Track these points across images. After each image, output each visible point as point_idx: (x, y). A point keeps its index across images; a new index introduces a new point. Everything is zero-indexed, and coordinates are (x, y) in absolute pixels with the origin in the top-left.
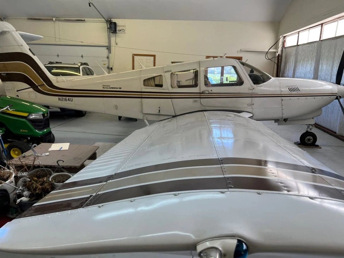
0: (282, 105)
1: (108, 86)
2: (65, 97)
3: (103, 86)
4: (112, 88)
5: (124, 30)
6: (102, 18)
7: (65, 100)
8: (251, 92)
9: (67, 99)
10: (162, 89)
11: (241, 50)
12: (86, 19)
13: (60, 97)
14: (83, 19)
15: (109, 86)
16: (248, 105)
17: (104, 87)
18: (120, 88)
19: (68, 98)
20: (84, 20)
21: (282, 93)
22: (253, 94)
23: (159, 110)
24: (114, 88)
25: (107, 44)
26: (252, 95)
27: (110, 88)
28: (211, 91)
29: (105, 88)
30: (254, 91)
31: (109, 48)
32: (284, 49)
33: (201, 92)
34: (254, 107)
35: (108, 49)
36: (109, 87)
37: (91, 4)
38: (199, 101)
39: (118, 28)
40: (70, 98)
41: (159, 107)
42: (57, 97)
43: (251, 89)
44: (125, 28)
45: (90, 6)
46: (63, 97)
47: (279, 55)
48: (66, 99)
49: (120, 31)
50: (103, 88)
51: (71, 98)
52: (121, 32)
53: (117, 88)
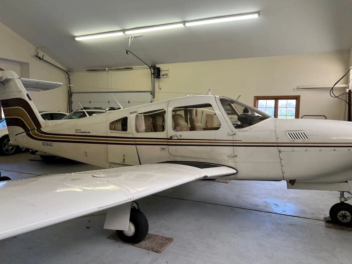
0: (281, 159)
1: (79, 130)
3: (76, 130)
4: (83, 132)
5: (167, 75)
6: (145, 64)
8: (231, 138)
9: (49, 144)
10: (127, 134)
11: (298, 87)
12: (133, 67)
13: (43, 142)
14: (131, 67)
16: (229, 157)
17: (77, 131)
18: (89, 133)
20: (131, 68)
21: (279, 141)
22: (234, 141)
23: (124, 159)
25: (151, 90)
26: (233, 143)
27: (81, 132)
28: (181, 136)
30: (236, 138)
31: (153, 93)
33: (169, 137)
34: (237, 159)
35: (151, 94)
36: (80, 131)
37: (128, 52)
38: (167, 148)
39: (162, 73)
41: (124, 156)
42: (41, 142)
43: (231, 135)
44: (168, 72)
47: (350, 91)
49: (164, 75)
52: (164, 76)
53: (87, 133)
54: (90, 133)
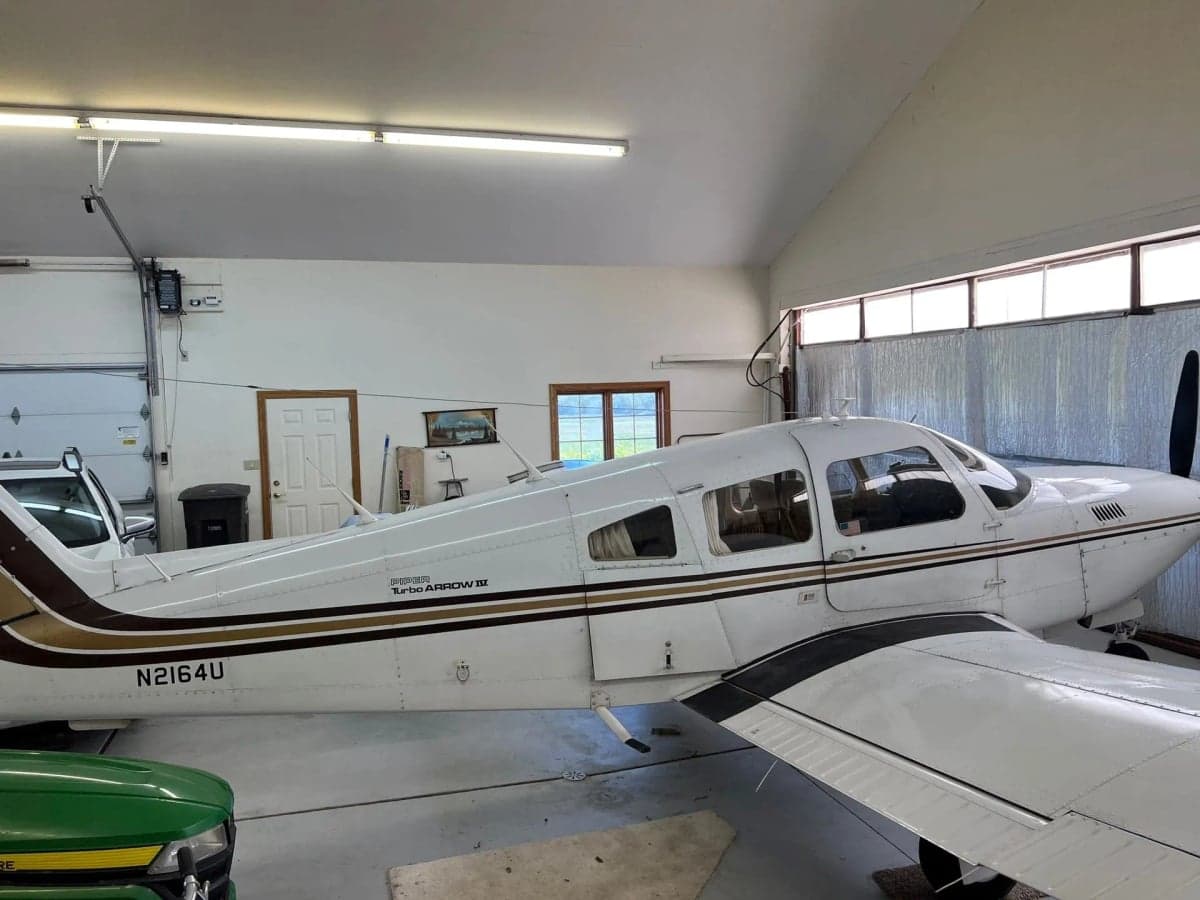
0: (1084, 572)
1: (418, 580)
2: (176, 665)
3: (394, 581)
4: (443, 587)
5: (215, 301)
6: (127, 253)
7: (180, 674)
8: (990, 536)
9: (192, 672)
10: (675, 565)
11: (662, 358)
12: (32, 259)
14: (20, 259)
15: (426, 579)
16: (986, 587)
17: (401, 587)
18: (482, 583)
19: (194, 665)
20: (26, 265)
21: (1081, 529)
22: (999, 544)
23: (668, 657)
24: (451, 586)
25: (140, 359)
26: (996, 548)
27: (429, 588)
28: (863, 548)
29: (403, 591)
30: (1002, 534)
31: (148, 375)
32: (798, 350)
33: (827, 559)
34: (1005, 590)
35: (141, 378)
36: (424, 586)
37: (93, 202)
38: (822, 593)
39: (187, 295)
40: (206, 662)
41: (668, 645)
42: (131, 671)
43: (990, 528)
44: (222, 292)
45: (89, 209)
46: (167, 666)
47: (786, 369)
48: (183, 670)
49: (199, 303)
50: (396, 590)
51: (216, 661)
52: (202, 307)
53: (468, 585)
54: (485, 584)
